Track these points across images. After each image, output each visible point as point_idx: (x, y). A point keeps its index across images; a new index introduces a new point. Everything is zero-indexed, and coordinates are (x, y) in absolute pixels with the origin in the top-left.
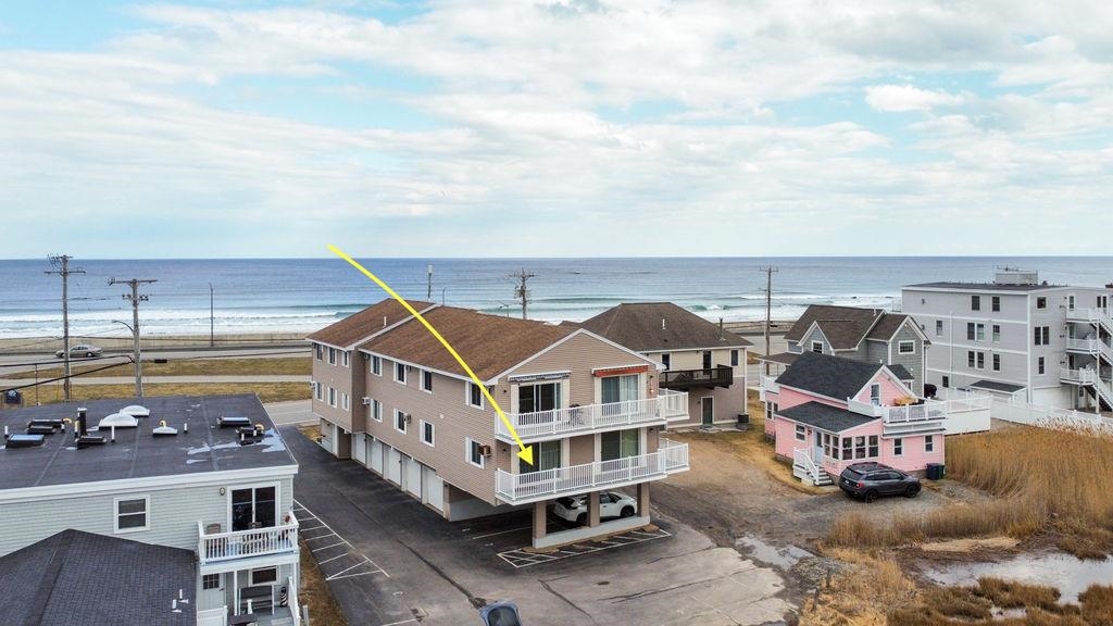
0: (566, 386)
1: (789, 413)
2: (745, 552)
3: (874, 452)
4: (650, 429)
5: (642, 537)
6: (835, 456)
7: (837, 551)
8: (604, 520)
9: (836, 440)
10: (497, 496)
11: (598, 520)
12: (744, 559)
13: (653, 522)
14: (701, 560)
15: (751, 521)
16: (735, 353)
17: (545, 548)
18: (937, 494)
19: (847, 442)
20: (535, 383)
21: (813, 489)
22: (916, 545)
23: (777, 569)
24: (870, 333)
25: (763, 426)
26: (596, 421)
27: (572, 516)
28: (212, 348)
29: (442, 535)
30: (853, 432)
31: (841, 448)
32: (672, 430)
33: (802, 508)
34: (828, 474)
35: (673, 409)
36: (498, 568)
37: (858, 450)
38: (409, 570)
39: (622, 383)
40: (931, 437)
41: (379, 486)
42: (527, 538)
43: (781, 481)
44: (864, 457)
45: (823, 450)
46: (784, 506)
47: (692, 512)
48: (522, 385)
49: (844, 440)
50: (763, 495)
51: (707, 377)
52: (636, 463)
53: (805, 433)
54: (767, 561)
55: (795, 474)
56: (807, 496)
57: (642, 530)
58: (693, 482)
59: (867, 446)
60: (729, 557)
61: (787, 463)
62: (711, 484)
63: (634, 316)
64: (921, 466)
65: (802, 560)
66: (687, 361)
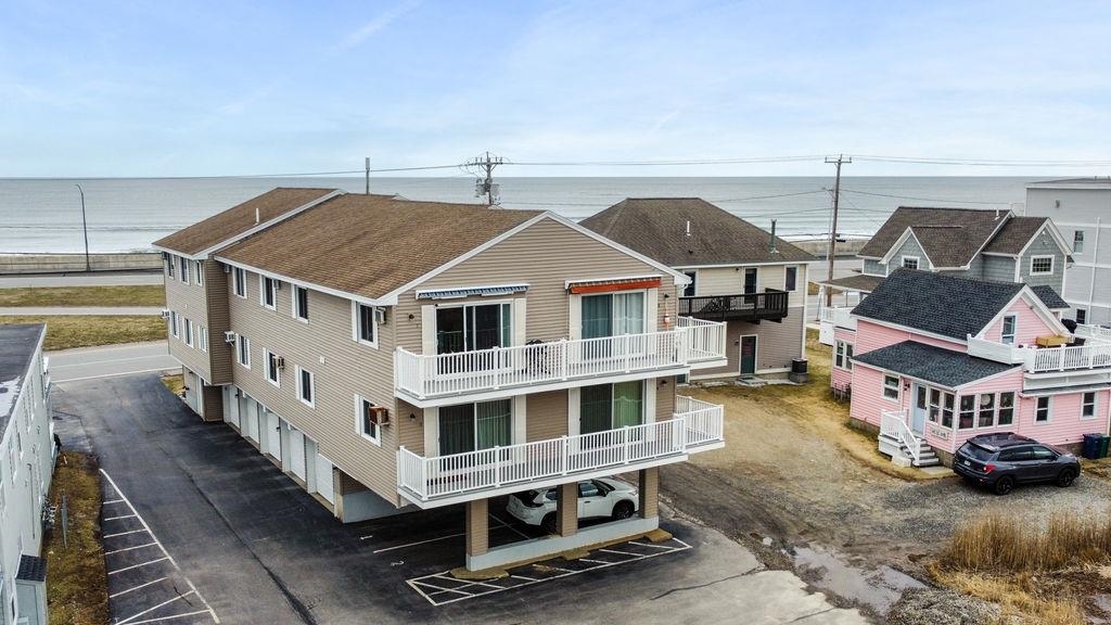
0: (519, 308)
1: (874, 359)
2: (812, 578)
3: (1006, 417)
4: (662, 382)
5: (645, 551)
6: (947, 422)
7: (961, 577)
8: (585, 523)
9: (950, 400)
10: (400, 491)
11: (575, 525)
12: (810, 591)
13: (663, 526)
14: (740, 592)
15: (817, 523)
16: (791, 273)
17: (486, 571)
18: (1103, 481)
19: (968, 401)
20: (466, 304)
21: (911, 471)
22: (1089, 567)
23: (867, 610)
24: (989, 244)
25: (828, 378)
26: (570, 367)
27: (534, 516)
28: (89, 272)
29: (326, 547)
30: (977, 387)
31: (957, 411)
32: (696, 382)
33: (896, 502)
34: (933, 449)
35: (699, 348)
36: (404, 607)
37: (982, 414)
38: (254, 609)
39: (617, 307)
40: (1093, 393)
41: (252, 464)
42: (456, 555)
43: (860, 459)
44: (991, 424)
45: (927, 413)
46: (867, 499)
47: (724, 508)
48: (442, 306)
49: (963, 398)
50: (835, 481)
51: (751, 306)
52: (636, 436)
53: (900, 388)
54: (848, 595)
55: (881, 449)
56: (903, 483)
57: (645, 538)
58: (727, 461)
59: (997, 408)
60: (786, 588)
61: (869, 432)
62: (753, 464)
63: (645, 216)
64: (1074, 437)
65: (908, 595)
66: (723, 282)
